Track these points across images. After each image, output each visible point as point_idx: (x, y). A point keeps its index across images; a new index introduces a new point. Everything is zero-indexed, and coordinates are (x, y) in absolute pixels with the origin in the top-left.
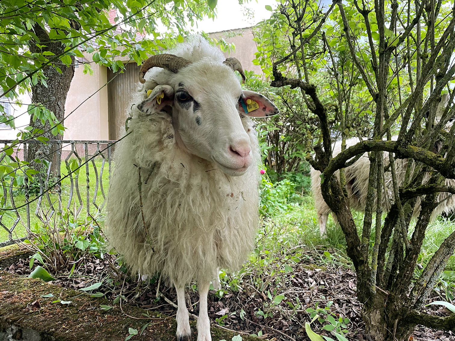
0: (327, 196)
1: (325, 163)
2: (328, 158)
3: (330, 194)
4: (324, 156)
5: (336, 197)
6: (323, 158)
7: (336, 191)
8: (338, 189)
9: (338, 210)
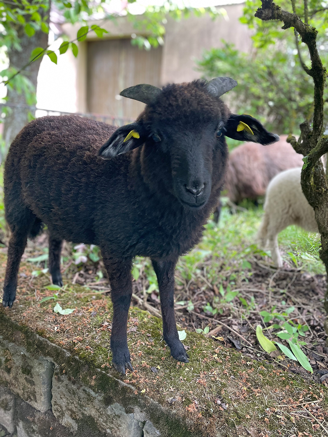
0: (306, 186)
1: (311, 145)
2: (316, 139)
3: (312, 184)
4: (311, 136)
5: (318, 189)
6: (309, 138)
7: (320, 182)
8: (322, 180)
9: (318, 204)
